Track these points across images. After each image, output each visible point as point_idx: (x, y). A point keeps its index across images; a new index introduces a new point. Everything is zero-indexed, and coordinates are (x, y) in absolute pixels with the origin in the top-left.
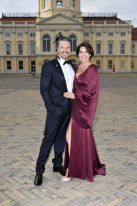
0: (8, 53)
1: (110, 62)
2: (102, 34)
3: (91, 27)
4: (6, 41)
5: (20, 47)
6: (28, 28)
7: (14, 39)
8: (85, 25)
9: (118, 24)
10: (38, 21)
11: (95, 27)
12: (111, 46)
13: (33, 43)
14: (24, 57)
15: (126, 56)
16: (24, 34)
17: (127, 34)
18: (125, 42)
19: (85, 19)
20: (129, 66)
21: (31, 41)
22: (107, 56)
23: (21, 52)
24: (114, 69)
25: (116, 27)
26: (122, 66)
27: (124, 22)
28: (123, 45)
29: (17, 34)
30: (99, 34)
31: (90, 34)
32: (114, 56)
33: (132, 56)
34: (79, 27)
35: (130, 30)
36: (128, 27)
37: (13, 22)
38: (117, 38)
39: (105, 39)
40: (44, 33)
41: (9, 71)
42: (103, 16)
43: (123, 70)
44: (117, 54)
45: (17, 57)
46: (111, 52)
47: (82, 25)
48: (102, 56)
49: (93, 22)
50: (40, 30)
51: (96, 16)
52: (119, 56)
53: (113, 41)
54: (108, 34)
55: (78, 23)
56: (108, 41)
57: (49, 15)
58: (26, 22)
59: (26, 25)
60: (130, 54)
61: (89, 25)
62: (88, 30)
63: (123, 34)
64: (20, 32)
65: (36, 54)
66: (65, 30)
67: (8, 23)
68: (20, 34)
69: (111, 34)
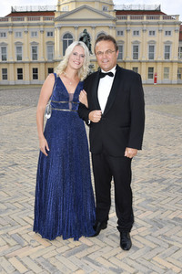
0: (19, 58)
1: (151, 69)
2: (141, 32)
3: (126, 24)
4: (16, 43)
5: (34, 50)
6: (45, 25)
7: (26, 40)
8: (118, 21)
9: (161, 20)
10: (57, 15)
11: (131, 24)
12: (152, 48)
13: (50, 45)
14: (39, 63)
15: (172, 62)
16: (39, 33)
17: (173, 33)
18: (171, 43)
19: (118, 12)
20: (175, 76)
21: (48, 43)
22: (147, 62)
23: (35, 56)
24: (156, 79)
25: (158, 24)
26: (166, 76)
27: (170, 17)
28: (168, 48)
29: (30, 34)
30: (136, 33)
31: (125, 32)
32: (156, 62)
33: (179, 63)
34: (110, 23)
35: (178, 27)
36: (175, 24)
37: (26, 18)
38: (160, 39)
39: (144, 39)
40: (65, 31)
41: (20, 82)
42: (142, 9)
43: (166, 81)
44: (159, 59)
45: (30, 63)
46: (151, 57)
47: (114, 20)
48: (140, 62)
49: (129, 17)
50: (60, 28)
51: (133, 8)
52: (163, 62)
53: (154, 42)
54: (148, 32)
55: (109, 19)
56: (149, 43)
57: (71, 7)
58: (42, 18)
59: (42, 21)
60: (176, 59)
61: (124, 21)
62: (122, 28)
63: (168, 33)
64: (34, 31)
65: (55, 58)
66: (92, 27)
67: (19, 20)
68: (34, 34)
69: (152, 33)
